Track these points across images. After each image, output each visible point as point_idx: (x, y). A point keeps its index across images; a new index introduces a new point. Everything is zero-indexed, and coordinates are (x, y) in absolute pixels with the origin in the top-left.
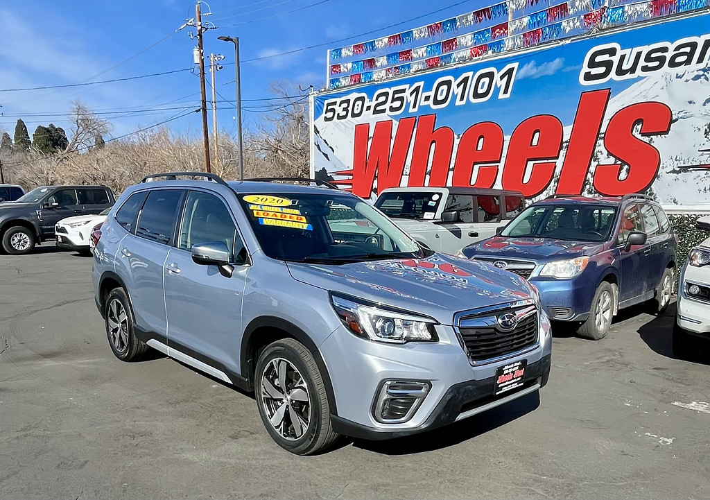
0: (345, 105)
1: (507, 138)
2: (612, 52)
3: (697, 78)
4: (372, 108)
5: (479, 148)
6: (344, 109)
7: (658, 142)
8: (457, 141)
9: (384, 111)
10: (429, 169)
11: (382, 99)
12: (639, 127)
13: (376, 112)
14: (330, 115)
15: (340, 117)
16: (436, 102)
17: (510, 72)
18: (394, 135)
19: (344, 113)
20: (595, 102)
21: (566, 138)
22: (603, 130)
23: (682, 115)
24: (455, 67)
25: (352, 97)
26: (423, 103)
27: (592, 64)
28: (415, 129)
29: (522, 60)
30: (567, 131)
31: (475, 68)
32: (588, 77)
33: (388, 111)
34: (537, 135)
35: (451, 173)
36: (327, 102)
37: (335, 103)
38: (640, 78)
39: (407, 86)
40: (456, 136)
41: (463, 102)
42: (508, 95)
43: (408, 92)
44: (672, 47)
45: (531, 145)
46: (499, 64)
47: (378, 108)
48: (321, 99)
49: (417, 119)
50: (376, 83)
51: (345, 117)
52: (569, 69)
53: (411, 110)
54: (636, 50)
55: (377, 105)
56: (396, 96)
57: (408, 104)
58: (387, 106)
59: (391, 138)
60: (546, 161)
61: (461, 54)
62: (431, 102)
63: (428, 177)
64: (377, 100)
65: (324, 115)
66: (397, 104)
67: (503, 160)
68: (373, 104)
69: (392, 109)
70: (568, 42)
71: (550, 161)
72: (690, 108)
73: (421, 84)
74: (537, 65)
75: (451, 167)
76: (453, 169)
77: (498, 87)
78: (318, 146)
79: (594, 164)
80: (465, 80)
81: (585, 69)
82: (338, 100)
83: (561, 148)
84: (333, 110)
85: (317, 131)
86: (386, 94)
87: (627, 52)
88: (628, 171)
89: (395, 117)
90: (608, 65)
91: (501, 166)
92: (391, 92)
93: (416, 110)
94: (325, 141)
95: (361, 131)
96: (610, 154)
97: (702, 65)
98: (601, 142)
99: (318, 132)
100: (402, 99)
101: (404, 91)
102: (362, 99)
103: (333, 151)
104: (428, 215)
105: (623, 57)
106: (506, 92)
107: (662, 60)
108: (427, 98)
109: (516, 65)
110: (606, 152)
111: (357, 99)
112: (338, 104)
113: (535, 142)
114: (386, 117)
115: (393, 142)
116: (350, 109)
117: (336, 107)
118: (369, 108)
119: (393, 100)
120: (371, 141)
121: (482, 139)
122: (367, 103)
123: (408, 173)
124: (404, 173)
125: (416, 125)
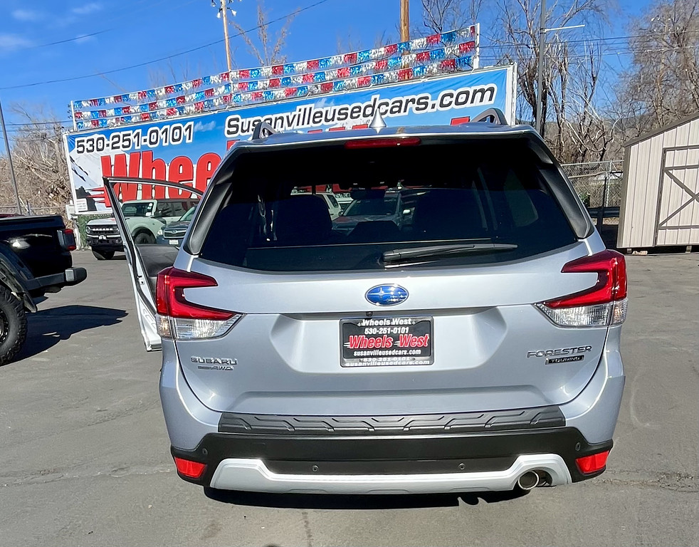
0: (91, 143)
1: (195, 166)
2: (237, 120)
4: (111, 145)
5: (181, 172)
6: (91, 145)
8: (168, 168)
9: (118, 147)
11: (116, 139)
13: (113, 148)
14: (81, 149)
15: (88, 151)
16: (151, 143)
17: (190, 127)
18: (128, 164)
19: (91, 148)
24: (158, 121)
25: (95, 137)
26: (143, 143)
27: (230, 126)
28: (141, 160)
29: (196, 120)
31: (171, 123)
32: (229, 133)
33: (121, 147)
34: (210, 164)
36: (76, 140)
37: (83, 141)
39: (131, 132)
40: (166, 165)
41: (167, 144)
42: (191, 141)
43: (132, 136)
45: (207, 170)
46: (184, 122)
47: (114, 146)
48: (72, 138)
49: (141, 153)
50: (110, 129)
51: (92, 151)
52: (219, 128)
53: (136, 148)
54: (248, 119)
55: (113, 144)
56: (125, 138)
57: (134, 144)
58: (120, 144)
59: (127, 166)
61: (161, 113)
62: (148, 143)
63: (153, 191)
64: (113, 140)
65: (76, 149)
66: (126, 143)
67: (195, 179)
68: (111, 142)
69: (124, 147)
70: (216, 112)
73: (140, 131)
77: (185, 135)
78: (75, 171)
80: (166, 130)
81: (227, 128)
82: (86, 139)
84: (83, 146)
85: (72, 160)
86: (119, 136)
87: (244, 120)
89: (126, 152)
90: (237, 126)
91: (194, 183)
92: (121, 135)
93: (139, 147)
94: (80, 167)
95: (106, 160)
99: (74, 161)
100: (129, 140)
101: (129, 135)
102: (103, 139)
103: (87, 174)
104: (148, 214)
105: (243, 123)
106: (189, 138)
108: (145, 140)
109: (192, 123)
111: (99, 139)
112: (86, 141)
113: (209, 169)
114: (120, 151)
115: (128, 168)
116: (95, 145)
117: (84, 144)
118: (108, 145)
119: (124, 141)
120: (113, 168)
121: (181, 167)
122: (106, 142)
123: (141, 188)
124: (139, 188)
125: (141, 158)
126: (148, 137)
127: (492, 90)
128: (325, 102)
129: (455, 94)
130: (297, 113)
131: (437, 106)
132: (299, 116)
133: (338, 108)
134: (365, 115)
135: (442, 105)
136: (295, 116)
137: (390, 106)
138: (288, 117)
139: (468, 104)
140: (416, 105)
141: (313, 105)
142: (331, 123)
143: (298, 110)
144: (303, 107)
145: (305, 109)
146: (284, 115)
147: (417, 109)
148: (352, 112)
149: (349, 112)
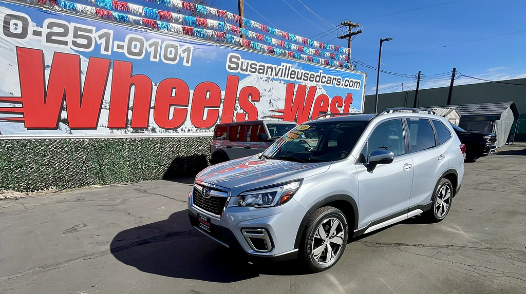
1: (192, 92)
2: (238, 58)
3: (266, 80)
4: (44, 36)
5: (173, 95)
7: (257, 104)
8: (155, 88)
9: (65, 43)
10: (131, 105)
11: (60, 30)
12: (250, 97)
13: (49, 40)
16: (130, 52)
17: (188, 50)
18: (84, 70)
20: (233, 81)
21: (223, 97)
22: (238, 96)
23: (263, 95)
24: (144, 30)
26: (116, 49)
27: (231, 62)
28: (111, 71)
30: (223, 93)
31: (162, 38)
32: (230, 67)
33: (70, 44)
34: (208, 93)
35: (152, 111)
38: (249, 75)
39: (94, 29)
40: (153, 83)
42: (189, 65)
43: (95, 35)
44: (258, 65)
45: (206, 98)
47: (53, 38)
49: (112, 61)
53: (103, 52)
54: (247, 61)
55: (50, 34)
56: (80, 33)
57: (98, 46)
58: (69, 39)
59: (81, 72)
62: (125, 51)
63: (130, 112)
64: (50, 26)
66: (83, 41)
67: (190, 105)
68: (45, 31)
72: (264, 92)
73: (111, 32)
75: (152, 106)
76: (153, 108)
77: (182, 57)
79: (235, 112)
80: (156, 44)
81: (228, 63)
83: (221, 102)
86: (65, 27)
87: (244, 60)
88: (248, 116)
89: (84, 54)
91: (189, 108)
92: (71, 26)
93: (109, 53)
96: (241, 108)
97: (267, 76)
98: (237, 101)
100: (89, 39)
101: (89, 31)
102: (24, 20)
105: (242, 63)
106: (187, 62)
107: (256, 69)
108: (120, 47)
109: (191, 46)
110: (240, 107)
111: (12, 17)
113: (208, 97)
114: (68, 49)
115: (83, 77)
118: (37, 33)
120: (47, 72)
121: (175, 90)
122: (32, 27)
123: (108, 107)
124: (103, 106)
125: (112, 67)
126: (125, 44)
127: (359, 83)
128: (298, 66)
129: (350, 80)
130: (281, 67)
131: (343, 85)
132: (283, 69)
133: (304, 72)
134: (316, 81)
135: (345, 86)
136: (280, 69)
137: (327, 79)
138: (275, 68)
139: (352, 88)
140: (336, 82)
141: (291, 65)
142: (299, 80)
143: (282, 65)
144: (285, 64)
145: (286, 66)
146: (274, 66)
147: (337, 84)
148: (311, 77)
149: (309, 76)
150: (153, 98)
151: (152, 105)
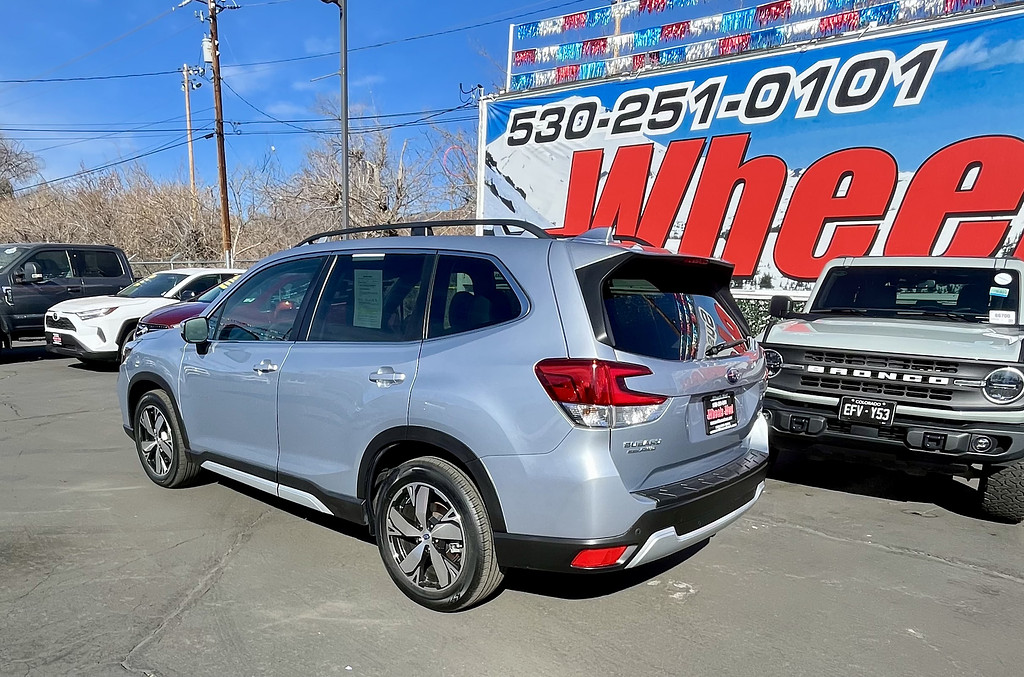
0: (554, 118)
1: (905, 177)
4: (611, 124)
5: (842, 193)
6: (551, 125)
8: (792, 182)
9: (637, 127)
10: (726, 226)
11: (635, 106)
13: (617, 129)
14: (521, 134)
15: (540, 138)
16: (751, 111)
17: (925, 59)
18: (655, 168)
19: (552, 131)
24: (798, 50)
25: (569, 104)
26: (723, 114)
28: (703, 160)
29: (956, 37)
31: (844, 53)
33: (645, 128)
34: (974, 171)
35: (773, 237)
36: (514, 112)
37: (532, 115)
39: (690, 85)
40: (790, 172)
41: (814, 113)
42: (916, 100)
43: (690, 96)
45: (959, 189)
46: (901, 45)
47: (623, 123)
48: (502, 109)
49: (708, 141)
50: (623, 79)
51: (552, 138)
53: (696, 126)
55: (621, 119)
56: (665, 102)
57: (690, 117)
58: (644, 119)
59: (649, 173)
60: (989, 218)
61: (800, 27)
62: (740, 112)
63: (722, 242)
64: (622, 107)
65: (507, 134)
66: (665, 116)
67: (891, 215)
68: (615, 114)
69: (653, 125)
71: (995, 218)
73: (722, 80)
74: (991, 45)
75: (774, 226)
76: (778, 230)
77: (896, 85)
78: (493, 187)
80: (822, 74)
82: (540, 109)
84: (529, 127)
85: (490, 162)
86: (644, 99)
89: (659, 139)
91: (885, 226)
92: (653, 95)
93: (707, 125)
94: (508, 179)
95: (585, 165)
99: (495, 164)
100: (676, 108)
101: (682, 92)
102: (592, 108)
103: (524, 195)
106: (912, 93)
108: (733, 106)
111: (579, 108)
112: (538, 115)
113: (966, 184)
114: (638, 138)
115: (651, 183)
116: (564, 124)
117: (534, 121)
118: (604, 123)
119: (658, 109)
120: (602, 182)
121: (848, 179)
122: (600, 114)
123: (680, 234)
124: (672, 234)
125: (705, 154)
126: (744, 98)
150: (783, 206)
151: (777, 223)
